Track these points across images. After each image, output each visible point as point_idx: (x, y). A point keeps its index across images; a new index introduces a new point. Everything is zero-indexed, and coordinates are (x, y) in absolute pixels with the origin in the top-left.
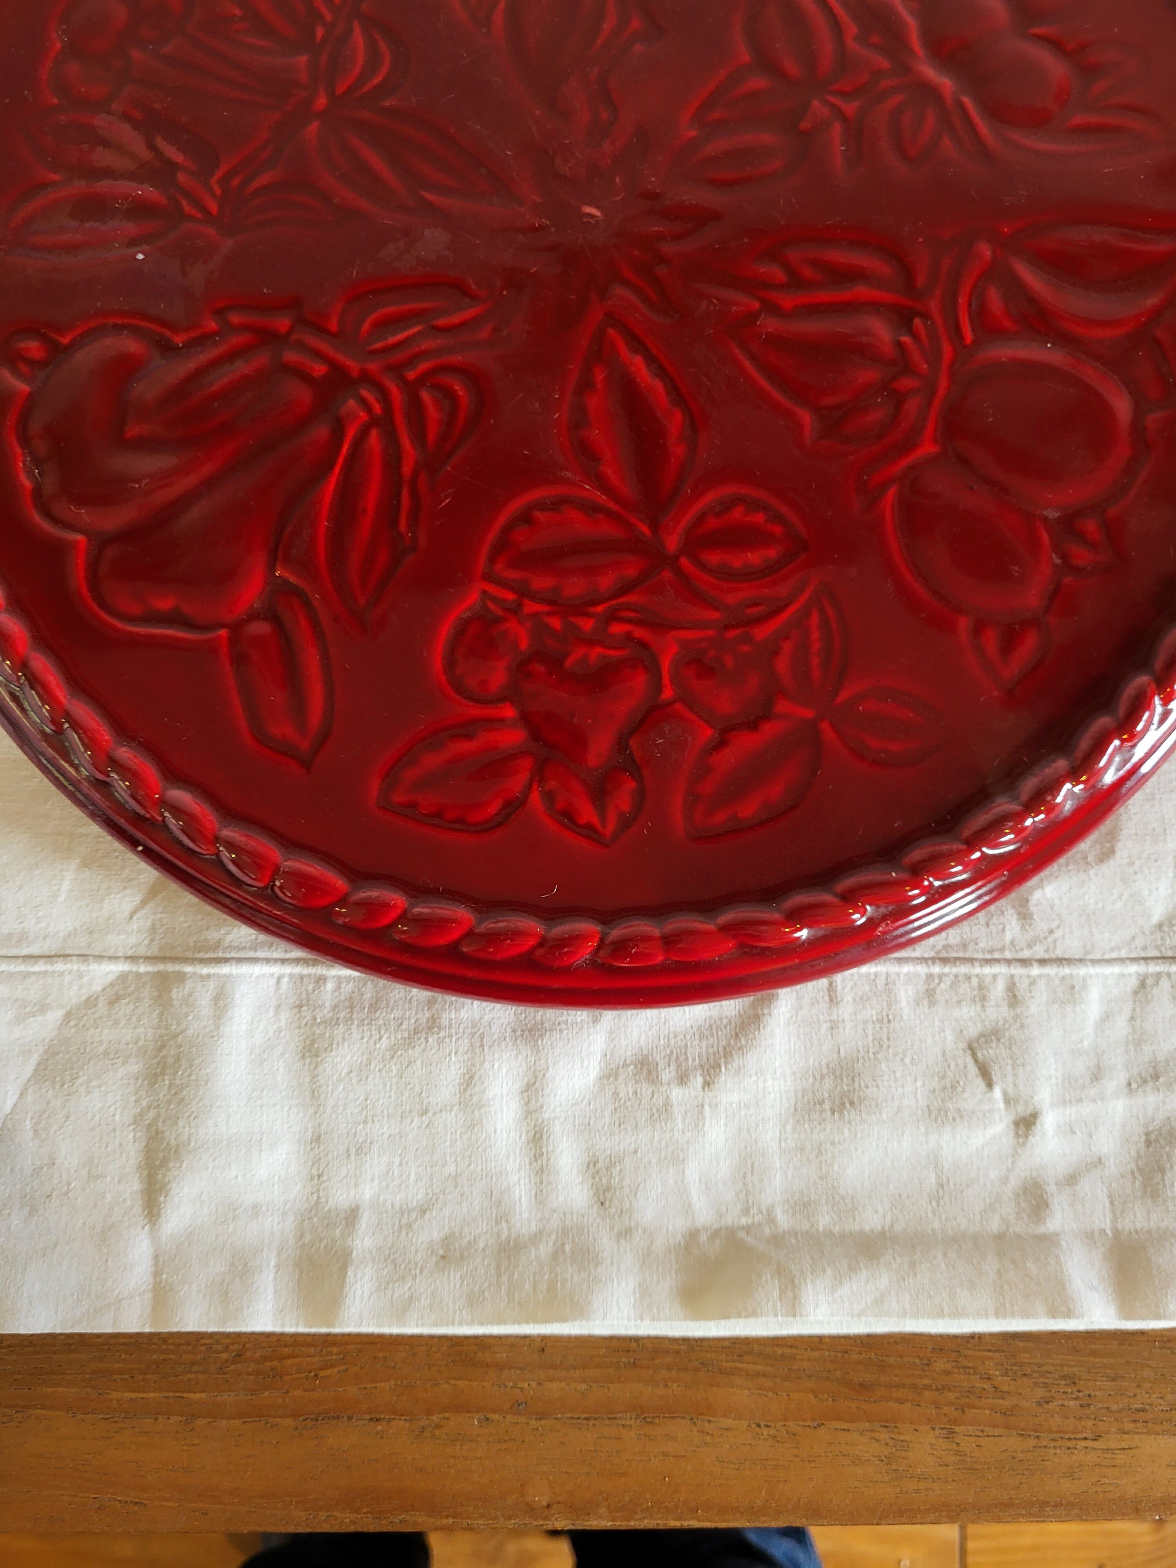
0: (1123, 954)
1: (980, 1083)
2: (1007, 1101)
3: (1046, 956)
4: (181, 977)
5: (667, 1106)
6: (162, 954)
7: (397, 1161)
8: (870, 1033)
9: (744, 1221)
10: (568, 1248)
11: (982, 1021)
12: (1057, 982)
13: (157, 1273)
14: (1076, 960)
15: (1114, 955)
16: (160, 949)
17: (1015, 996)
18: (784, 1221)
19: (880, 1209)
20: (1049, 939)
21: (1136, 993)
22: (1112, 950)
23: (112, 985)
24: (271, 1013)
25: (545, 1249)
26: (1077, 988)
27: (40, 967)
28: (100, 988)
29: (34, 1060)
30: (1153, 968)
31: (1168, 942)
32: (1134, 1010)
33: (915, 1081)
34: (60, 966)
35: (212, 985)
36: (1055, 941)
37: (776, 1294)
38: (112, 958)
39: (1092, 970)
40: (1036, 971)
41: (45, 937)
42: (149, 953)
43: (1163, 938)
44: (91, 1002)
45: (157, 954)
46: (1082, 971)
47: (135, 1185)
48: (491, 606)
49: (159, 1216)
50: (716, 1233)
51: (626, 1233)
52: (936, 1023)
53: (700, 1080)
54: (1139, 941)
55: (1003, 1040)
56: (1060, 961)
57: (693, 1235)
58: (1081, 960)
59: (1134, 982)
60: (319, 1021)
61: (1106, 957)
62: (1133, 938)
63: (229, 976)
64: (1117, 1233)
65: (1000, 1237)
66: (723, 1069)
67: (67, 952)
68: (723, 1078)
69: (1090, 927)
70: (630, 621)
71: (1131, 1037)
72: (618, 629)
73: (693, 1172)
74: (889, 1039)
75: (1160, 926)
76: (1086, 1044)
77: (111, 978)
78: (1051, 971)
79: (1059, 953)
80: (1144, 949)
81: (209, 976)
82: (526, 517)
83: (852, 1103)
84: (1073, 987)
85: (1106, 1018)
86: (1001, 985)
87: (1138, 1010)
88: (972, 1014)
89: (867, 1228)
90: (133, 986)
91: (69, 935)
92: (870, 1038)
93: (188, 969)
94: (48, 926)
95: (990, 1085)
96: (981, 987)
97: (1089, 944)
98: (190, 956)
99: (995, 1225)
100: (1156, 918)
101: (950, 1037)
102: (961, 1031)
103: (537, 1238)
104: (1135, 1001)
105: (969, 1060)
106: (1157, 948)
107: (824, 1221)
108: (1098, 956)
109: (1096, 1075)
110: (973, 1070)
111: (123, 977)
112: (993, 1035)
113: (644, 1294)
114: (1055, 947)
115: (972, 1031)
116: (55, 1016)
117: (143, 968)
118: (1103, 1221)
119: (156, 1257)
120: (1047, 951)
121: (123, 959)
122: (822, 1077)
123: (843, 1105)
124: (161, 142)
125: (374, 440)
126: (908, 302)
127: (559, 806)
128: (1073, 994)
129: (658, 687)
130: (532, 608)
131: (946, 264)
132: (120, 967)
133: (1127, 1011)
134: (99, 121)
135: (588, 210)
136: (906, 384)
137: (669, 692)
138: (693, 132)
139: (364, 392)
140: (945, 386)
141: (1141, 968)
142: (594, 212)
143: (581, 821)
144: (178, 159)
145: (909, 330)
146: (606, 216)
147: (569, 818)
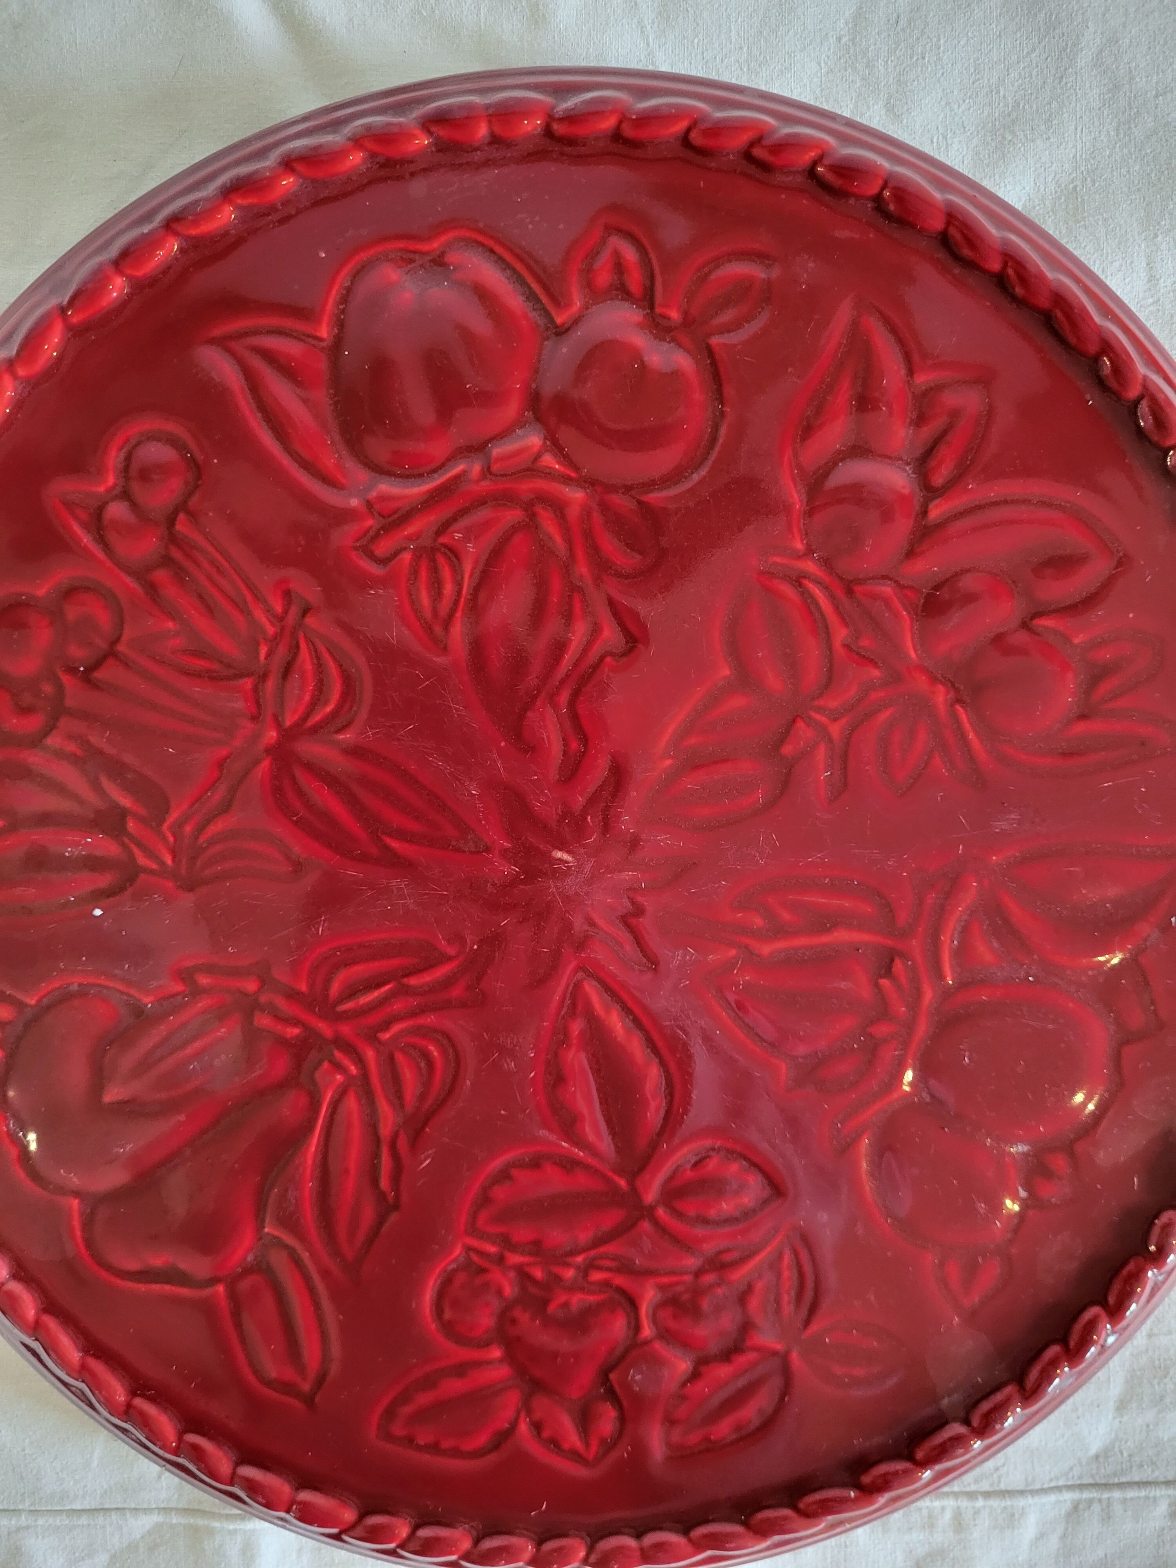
0: (1062, 1482)
3: (991, 1489)
4: (211, 1532)
6: (191, 1507)
8: (829, 1556)
11: (930, 1543)
12: (999, 1511)
14: (1018, 1491)
15: (1053, 1484)
16: (186, 1502)
17: (960, 1524)
20: (995, 1476)
21: (1069, 1515)
22: (1051, 1480)
23: (149, 1533)
24: (294, 1556)
26: (1017, 1516)
27: (84, 1520)
28: (138, 1536)
30: (1086, 1495)
31: (1103, 1471)
32: (1066, 1529)
34: (100, 1519)
35: (239, 1538)
36: (999, 1477)
38: (147, 1511)
39: (1030, 1500)
40: (980, 1503)
41: (84, 1497)
42: (180, 1506)
43: (1098, 1468)
44: (132, 1548)
45: (186, 1507)
46: (1021, 1502)
48: (475, 1258)
52: (889, 1546)
54: (1076, 1472)
55: (947, 1560)
56: (1003, 1494)
58: (1022, 1493)
59: (1068, 1506)
60: (337, 1561)
61: (1046, 1486)
62: (1071, 1469)
63: (253, 1531)
67: (107, 1506)
69: (1033, 1462)
70: (608, 1269)
71: (1061, 1551)
72: (597, 1276)
74: (845, 1560)
75: (1097, 1457)
76: (1020, 1558)
77: (147, 1527)
78: (995, 1503)
79: (1002, 1487)
80: (1080, 1477)
81: (235, 1531)
82: (504, 1175)
84: (1013, 1515)
85: (1041, 1536)
86: (948, 1515)
87: (1070, 1529)
88: (921, 1537)
90: (168, 1535)
91: (106, 1492)
92: (829, 1561)
93: (216, 1524)
94: (85, 1486)
96: (930, 1516)
97: (1030, 1477)
98: (217, 1511)
100: (1093, 1451)
101: (900, 1557)
102: (911, 1552)
104: (1067, 1523)
106: (1092, 1476)
108: (1038, 1486)
111: (158, 1526)
112: (938, 1555)
114: (999, 1482)
115: (921, 1551)
116: (102, 1559)
117: (175, 1519)
120: (991, 1485)
121: (157, 1511)
124: (106, 783)
125: (351, 1103)
126: (890, 943)
127: (546, 1434)
128: (1012, 1520)
129: (637, 1328)
130: (515, 1259)
131: (932, 899)
132: (155, 1518)
133: (1060, 1530)
134: (35, 759)
135: (559, 854)
136: (882, 1030)
137: (647, 1331)
138: (668, 762)
139: (338, 1055)
140: (923, 1029)
141: (1075, 1495)
142: (566, 857)
143: (566, 1446)
144: (125, 801)
145: (888, 972)
146: (578, 861)
147: (555, 1443)
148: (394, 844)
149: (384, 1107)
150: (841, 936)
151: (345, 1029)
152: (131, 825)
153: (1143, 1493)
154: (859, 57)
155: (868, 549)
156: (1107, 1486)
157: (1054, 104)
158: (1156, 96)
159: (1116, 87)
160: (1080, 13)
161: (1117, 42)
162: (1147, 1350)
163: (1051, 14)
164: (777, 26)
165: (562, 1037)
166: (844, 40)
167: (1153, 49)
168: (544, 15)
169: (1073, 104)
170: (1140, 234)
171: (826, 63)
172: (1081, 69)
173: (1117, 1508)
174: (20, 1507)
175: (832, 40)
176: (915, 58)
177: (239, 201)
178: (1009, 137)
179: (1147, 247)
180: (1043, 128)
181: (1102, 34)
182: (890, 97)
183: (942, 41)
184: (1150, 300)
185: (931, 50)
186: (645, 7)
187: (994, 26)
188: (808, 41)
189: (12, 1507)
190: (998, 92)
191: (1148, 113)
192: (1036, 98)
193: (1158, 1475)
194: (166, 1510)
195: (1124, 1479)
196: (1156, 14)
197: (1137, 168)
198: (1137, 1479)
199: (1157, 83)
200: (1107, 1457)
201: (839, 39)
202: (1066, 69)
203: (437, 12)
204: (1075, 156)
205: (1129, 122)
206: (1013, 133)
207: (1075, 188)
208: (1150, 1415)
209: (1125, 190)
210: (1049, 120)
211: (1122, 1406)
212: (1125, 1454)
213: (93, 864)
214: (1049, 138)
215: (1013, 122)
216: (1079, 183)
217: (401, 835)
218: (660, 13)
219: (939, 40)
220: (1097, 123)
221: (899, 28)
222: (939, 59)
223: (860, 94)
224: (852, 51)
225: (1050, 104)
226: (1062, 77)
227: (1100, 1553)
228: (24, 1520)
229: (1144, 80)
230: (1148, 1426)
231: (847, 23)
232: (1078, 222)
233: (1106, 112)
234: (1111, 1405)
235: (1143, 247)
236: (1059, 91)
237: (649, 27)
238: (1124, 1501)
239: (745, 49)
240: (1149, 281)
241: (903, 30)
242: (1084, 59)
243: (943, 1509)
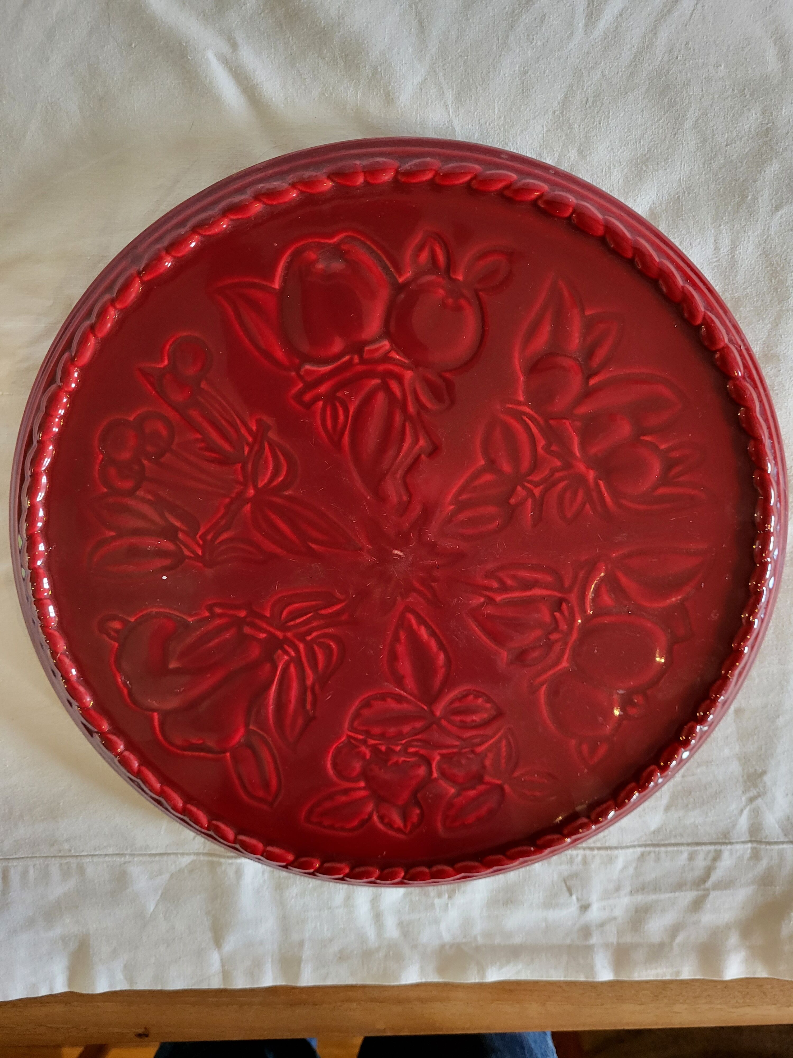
0: (636, 843)
1: (567, 894)
2: (578, 899)
3: (601, 846)
4: (220, 864)
5: (433, 904)
6: (210, 852)
7: (319, 924)
8: (520, 875)
9: (464, 940)
10: (391, 953)
11: (570, 870)
12: (605, 856)
13: (223, 966)
14: (614, 847)
15: (632, 844)
16: (209, 850)
17: (585, 861)
18: (480, 940)
19: (521, 936)
21: (639, 858)
22: (631, 842)
23: (190, 864)
24: (261, 875)
25: (381, 954)
26: (613, 859)
27: (157, 858)
28: (184, 866)
29: (160, 892)
30: (648, 849)
31: (657, 838)
32: (637, 864)
33: (539, 893)
34: (165, 858)
35: (234, 867)
36: (606, 841)
37: (476, 972)
38: (188, 854)
39: (620, 851)
40: (596, 852)
41: (157, 848)
42: (204, 852)
43: (654, 837)
44: (181, 871)
46: (616, 852)
47: (209, 935)
48: (352, 741)
49: (221, 945)
50: (452, 946)
51: (415, 947)
52: (551, 871)
53: (447, 896)
54: (644, 838)
55: (578, 878)
56: (607, 848)
57: (443, 946)
58: (616, 848)
59: (639, 854)
61: (628, 845)
62: (641, 837)
63: (241, 864)
64: (618, 944)
65: (569, 946)
66: (457, 891)
67: (168, 852)
68: (456, 895)
69: (622, 834)
70: (417, 746)
71: (634, 875)
72: (412, 749)
73: (443, 926)
74: (529, 878)
75: (654, 832)
76: (614, 878)
77: (188, 862)
78: (603, 852)
79: (607, 845)
80: (645, 841)
81: (232, 864)
82: (367, 703)
83: (511, 902)
84: (611, 858)
85: (625, 868)
86: (580, 858)
87: (639, 865)
88: (566, 868)
89: (515, 943)
90: (199, 865)
91: (168, 846)
92: (520, 877)
93: (223, 860)
94: (158, 843)
95: (571, 895)
96: (571, 858)
97: (621, 841)
98: (224, 854)
99: (568, 941)
100: (652, 829)
101: (555, 876)
102: (561, 874)
103: (378, 949)
104: (638, 862)
105: (564, 885)
106: (651, 841)
107: (497, 941)
108: (624, 845)
109: (618, 889)
110: (564, 888)
111: (194, 861)
112: (574, 875)
113: (422, 971)
114: (605, 843)
115: (566, 873)
116: (166, 876)
117: (202, 858)
118: (613, 939)
119: (222, 960)
120: (601, 844)
121: (193, 854)
122: (499, 892)
123: (508, 902)
124: (167, 515)
125: (292, 669)
126: (560, 595)
127: (386, 821)
128: (611, 860)
129: (431, 773)
130: (371, 742)
131: (581, 574)
132: (192, 858)
133: (634, 865)
134: (130, 502)
135: (396, 552)
136: (554, 636)
137: (435, 775)
138: (452, 507)
139: (286, 647)
140: (575, 635)
141: (643, 849)
142: (399, 553)
143: (396, 826)
144: (178, 524)
145: (559, 609)
146: (406, 555)
147: (390, 825)
148: (313, 546)
149: (309, 671)
150: (536, 592)
151: (289, 635)
152: (180, 535)
153: (676, 848)
154: (565, 123)
155: (557, 401)
156: (658, 845)
157: (670, 150)
158: (726, 146)
159: (705, 140)
160: (687, 98)
161: (707, 115)
162: (681, 783)
163: (672, 99)
164: (521, 106)
165: (396, 638)
166: (557, 113)
167: (726, 119)
168: (393, 99)
169: (681, 149)
170: (711, 224)
171: (546, 126)
172: (686, 129)
173: (663, 855)
174: (126, 852)
175: (550, 113)
176: (595, 124)
177: (232, 217)
178: (644, 168)
179: (715, 231)
180: (663, 163)
181: (699, 110)
182: (581, 145)
183: (611, 114)
184: (715, 260)
185: (604, 119)
186: (448, 94)
187: (639, 105)
188: (537, 114)
189: (122, 853)
190: (640, 142)
191: (721, 155)
192: (661, 146)
193: (684, 840)
194: (198, 854)
195: (666, 842)
196: (729, 99)
197: (713, 186)
198: (673, 842)
199: (727, 138)
200: (659, 832)
201: (554, 112)
202: (678, 130)
203: (333, 94)
204: (680, 179)
205: (711, 160)
206: (647, 166)
207: (679, 197)
208: (681, 813)
209: (706, 198)
210: (667, 159)
211: (667, 809)
212: (668, 830)
213: (161, 553)
214: (666, 169)
215: (647, 159)
216: (681, 194)
217: (316, 541)
218: (456, 98)
219: (609, 113)
220: (693, 160)
221: (587, 106)
222: (608, 124)
223: (564, 144)
224: (561, 119)
225: (668, 149)
226: (675, 134)
227: (653, 875)
228: (127, 858)
229: (720, 136)
230: (679, 818)
231: (559, 103)
232: (678, 217)
233: (698, 154)
234: (662, 808)
235: (713, 231)
236: (673, 142)
237: (450, 106)
238: (666, 852)
239: (502, 118)
240: (715, 250)
241: (590, 107)
242: (688, 124)
243: (577, 855)
